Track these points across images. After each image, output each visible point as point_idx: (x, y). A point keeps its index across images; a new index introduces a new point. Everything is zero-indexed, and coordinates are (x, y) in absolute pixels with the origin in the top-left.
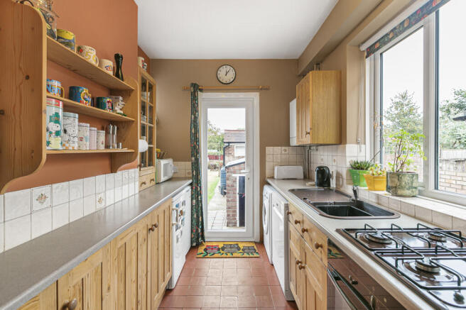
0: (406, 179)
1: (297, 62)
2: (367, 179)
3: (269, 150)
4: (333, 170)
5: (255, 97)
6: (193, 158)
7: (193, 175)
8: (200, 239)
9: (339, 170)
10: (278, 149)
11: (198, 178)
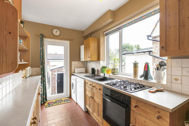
0: (116, 70)
1: (83, 32)
2: (106, 71)
3: (73, 63)
4: (96, 69)
5: (68, 43)
6: (42, 66)
7: (41, 73)
8: (45, 100)
9: (98, 69)
10: (76, 62)
11: (44, 75)
